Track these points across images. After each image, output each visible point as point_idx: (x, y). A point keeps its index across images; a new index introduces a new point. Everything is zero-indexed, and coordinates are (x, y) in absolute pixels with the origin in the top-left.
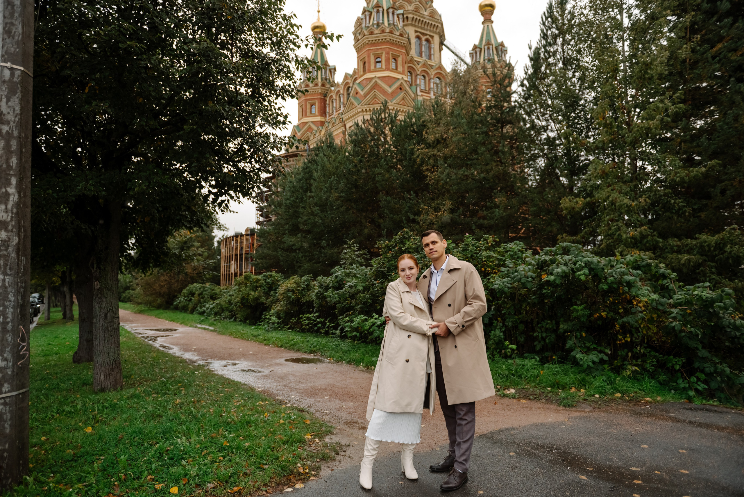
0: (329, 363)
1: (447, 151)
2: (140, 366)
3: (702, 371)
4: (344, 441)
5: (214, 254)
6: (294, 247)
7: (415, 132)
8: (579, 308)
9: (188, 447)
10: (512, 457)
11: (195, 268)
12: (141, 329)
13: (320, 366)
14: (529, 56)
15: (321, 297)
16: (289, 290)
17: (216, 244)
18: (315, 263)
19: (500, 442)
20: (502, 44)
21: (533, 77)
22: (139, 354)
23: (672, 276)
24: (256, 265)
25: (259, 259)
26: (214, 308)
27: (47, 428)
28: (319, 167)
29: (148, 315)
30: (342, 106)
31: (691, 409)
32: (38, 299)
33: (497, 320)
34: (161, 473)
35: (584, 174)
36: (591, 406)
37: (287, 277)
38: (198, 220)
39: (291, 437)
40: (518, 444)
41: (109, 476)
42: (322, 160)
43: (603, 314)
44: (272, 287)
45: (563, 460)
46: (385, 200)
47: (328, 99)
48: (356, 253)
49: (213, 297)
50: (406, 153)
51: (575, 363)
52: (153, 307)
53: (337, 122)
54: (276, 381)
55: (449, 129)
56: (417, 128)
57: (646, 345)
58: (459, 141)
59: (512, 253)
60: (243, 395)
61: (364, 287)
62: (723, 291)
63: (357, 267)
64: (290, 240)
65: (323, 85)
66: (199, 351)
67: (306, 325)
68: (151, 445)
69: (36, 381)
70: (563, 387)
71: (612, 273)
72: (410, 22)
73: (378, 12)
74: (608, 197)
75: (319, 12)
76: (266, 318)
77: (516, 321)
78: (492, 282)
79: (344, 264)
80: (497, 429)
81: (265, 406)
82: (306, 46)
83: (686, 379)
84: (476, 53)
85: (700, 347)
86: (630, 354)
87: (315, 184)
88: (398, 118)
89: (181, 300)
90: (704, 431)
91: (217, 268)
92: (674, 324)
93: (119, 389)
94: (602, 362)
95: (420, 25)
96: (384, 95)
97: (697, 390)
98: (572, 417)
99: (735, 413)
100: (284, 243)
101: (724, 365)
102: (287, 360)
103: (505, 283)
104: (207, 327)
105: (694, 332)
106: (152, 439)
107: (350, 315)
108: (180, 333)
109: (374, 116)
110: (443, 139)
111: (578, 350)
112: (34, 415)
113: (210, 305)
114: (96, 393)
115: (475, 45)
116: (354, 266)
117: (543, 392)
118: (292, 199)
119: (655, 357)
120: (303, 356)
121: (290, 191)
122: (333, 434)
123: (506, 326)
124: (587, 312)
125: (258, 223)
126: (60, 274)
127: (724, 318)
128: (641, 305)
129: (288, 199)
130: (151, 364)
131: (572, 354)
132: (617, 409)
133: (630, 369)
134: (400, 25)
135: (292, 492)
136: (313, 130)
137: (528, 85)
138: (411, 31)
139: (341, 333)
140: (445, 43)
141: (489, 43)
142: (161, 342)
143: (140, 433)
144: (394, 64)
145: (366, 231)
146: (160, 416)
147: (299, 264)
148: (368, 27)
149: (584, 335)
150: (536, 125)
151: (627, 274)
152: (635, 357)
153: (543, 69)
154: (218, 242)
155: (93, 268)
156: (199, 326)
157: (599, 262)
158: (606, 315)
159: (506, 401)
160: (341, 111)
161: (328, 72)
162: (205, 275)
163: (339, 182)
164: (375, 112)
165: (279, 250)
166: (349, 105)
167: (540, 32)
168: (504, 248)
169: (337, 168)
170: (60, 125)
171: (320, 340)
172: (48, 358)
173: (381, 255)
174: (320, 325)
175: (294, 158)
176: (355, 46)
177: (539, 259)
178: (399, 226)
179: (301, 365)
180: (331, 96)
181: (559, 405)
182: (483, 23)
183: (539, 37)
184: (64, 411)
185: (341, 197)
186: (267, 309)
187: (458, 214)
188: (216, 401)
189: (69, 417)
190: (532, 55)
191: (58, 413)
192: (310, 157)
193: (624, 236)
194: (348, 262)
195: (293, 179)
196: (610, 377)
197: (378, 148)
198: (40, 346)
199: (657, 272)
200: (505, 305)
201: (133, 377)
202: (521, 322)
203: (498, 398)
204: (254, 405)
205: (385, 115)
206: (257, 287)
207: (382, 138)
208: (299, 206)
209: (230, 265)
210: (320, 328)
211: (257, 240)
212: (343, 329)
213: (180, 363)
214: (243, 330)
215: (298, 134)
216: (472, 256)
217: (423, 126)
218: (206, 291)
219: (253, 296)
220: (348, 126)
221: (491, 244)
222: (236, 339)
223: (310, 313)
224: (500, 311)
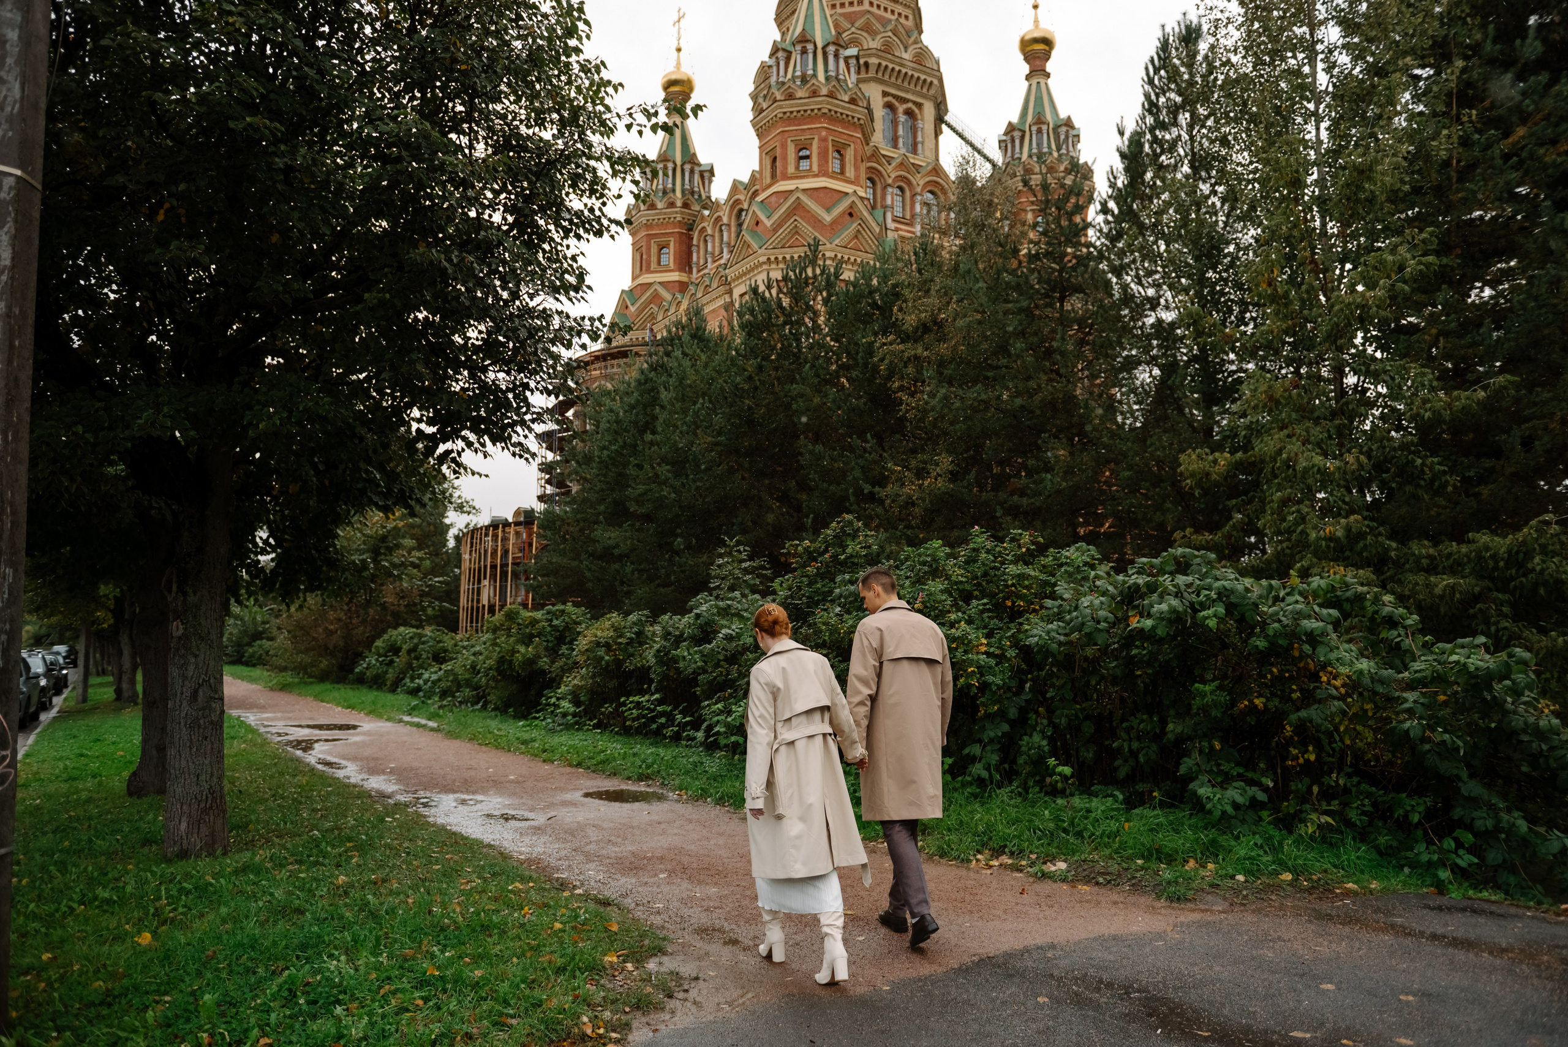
0: (678, 801)
1: (944, 348)
2: (270, 804)
3: (1469, 828)
4: (688, 969)
5: (448, 563)
6: (616, 552)
7: (878, 308)
8: (1207, 688)
9: (351, 977)
10: (1041, 1007)
11: (402, 595)
12: (282, 723)
13: (657, 807)
14: (1119, 150)
15: (665, 659)
16: (598, 644)
17: (451, 543)
18: (659, 586)
19: (1022, 974)
20: (1068, 123)
21: (1128, 194)
22: (272, 777)
23: (1409, 622)
24: (534, 589)
25: (542, 576)
26: (439, 680)
27: (57, 934)
28: (672, 381)
29: (300, 695)
30: (725, 250)
31: (1440, 908)
32: (65, 658)
33: (1035, 712)
34: (288, 1032)
35: (1234, 401)
36: (1225, 899)
37: (597, 614)
38: (401, 491)
39: (573, 958)
40: (1060, 979)
41: (176, 1036)
42: (680, 365)
43: (1257, 701)
44: (564, 636)
45: (1150, 1015)
46: (812, 452)
47: (696, 235)
48: (744, 565)
49: (440, 657)
50: (857, 353)
51: (1198, 806)
52: (311, 677)
53: (715, 285)
54: (558, 839)
55: (948, 303)
56: (882, 299)
57: (1350, 770)
58: (969, 327)
59: (1070, 569)
60: (483, 867)
62: (1510, 656)
63: (744, 595)
64: (608, 536)
65: (686, 205)
66: (400, 774)
67: (634, 720)
68: (274, 972)
69: (44, 834)
70: (1170, 860)
71: (1277, 613)
72: (871, 74)
73: (804, 52)
74: (1280, 452)
75: (679, 50)
76: (549, 705)
77: (1076, 715)
78: (1026, 631)
79: (718, 587)
80: (1019, 946)
81: (528, 892)
82: (629, 127)
83: (1434, 843)
84: (1013, 141)
85: (1464, 774)
86: (1315, 789)
87: (662, 416)
88: (841, 278)
89: (370, 663)
90: (1460, 955)
91: (451, 593)
92: (1407, 725)
93: (219, 852)
94: (1255, 804)
95: (893, 79)
96: (813, 228)
97: (1456, 869)
98: (1182, 923)
99: (1533, 918)
100: (595, 541)
101: (1516, 814)
102: (587, 795)
103: (1053, 634)
104: (424, 722)
105: (1449, 741)
106: (277, 959)
107: (725, 699)
108: (363, 734)
109: (791, 273)
110: (935, 323)
111: (1205, 778)
112: (32, 906)
113: (431, 674)
114: (169, 861)
115: (1010, 124)
116: (737, 593)
117: (1126, 870)
118: (613, 448)
119: (1369, 795)
120: (624, 787)
121: (608, 430)
122: (665, 953)
123: (1055, 727)
124: (1223, 697)
125: (541, 498)
126: (111, 604)
127: (1515, 712)
128: (1338, 683)
129: (604, 448)
130: (294, 800)
131: (1191, 786)
132: (1282, 907)
133: (1315, 821)
134: (852, 80)
136: (662, 299)
137: (1116, 211)
138: (874, 93)
139: (707, 737)
140: (947, 118)
141: (1040, 120)
142: (320, 753)
143: (253, 948)
144: (837, 162)
145: (770, 518)
146: (300, 912)
147: (626, 588)
148: (783, 83)
149: (1218, 746)
150: (1133, 296)
151: (1309, 617)
152: (1327, 795)
153: (1148, 176)
154: (457, 538)
155: (170, 592)
156: (407, 719)
157: (1247, 590)
158: (1264, 705)
159: (1047, 887)
160: (723, 261)
161: (697, 177)
162: (424, 609)
163: (711, 413)
164: (791, 264)
165: (584, 556)
166: (740, 249)
167: (1142, 98)
168: (1055, 559)
169: (710, 382)
170: (114, 287)
171: (662, 751)
172: (75, 784)
173: (795, 570)
174: (663, 720)
175: (622, 361)
176: (754, 124)
177: (1125, 582)
178: (838, 507)
179: (617, 805)
180: (703, 229)
181: (1159, 897)
182: (1028, 78)
183: (1139, 110)
184: (96, 898)
185: (717, 444)
186: (553, 683)
187: (965, 483)
188: (424, 880)
189: (105, 911)
190: (1124, 148)
191: (84, 904)
192: (654, 359)
193: (1313, 535)
194: (726, 585)
195: (617, 405)
196: (1271, 837)
197: (798, 340)
198: (60, 759)
199: (1376, 612)
200: (1053, 680)
201: (251, 827)
202: (1087, 718)
203: (1031, 880)
204: (503, 889)
205: (814, 271)
206: (531, 636)
207: (807, 320)
208: (629, 462)
209: (479, 589)
210: (663, 726)
211: (539, 535)
212: (710, 728)
213: (358, 798)
214: (499, 730)
215: (632, 309)
216: (985, 574)
217: (895, 294)
218: (424, 643)
219: (523, 655)
220: (737, 292)
221: (1028, 549)
222: (484, 748)
223: (642, 693)
224: (1044, 694)
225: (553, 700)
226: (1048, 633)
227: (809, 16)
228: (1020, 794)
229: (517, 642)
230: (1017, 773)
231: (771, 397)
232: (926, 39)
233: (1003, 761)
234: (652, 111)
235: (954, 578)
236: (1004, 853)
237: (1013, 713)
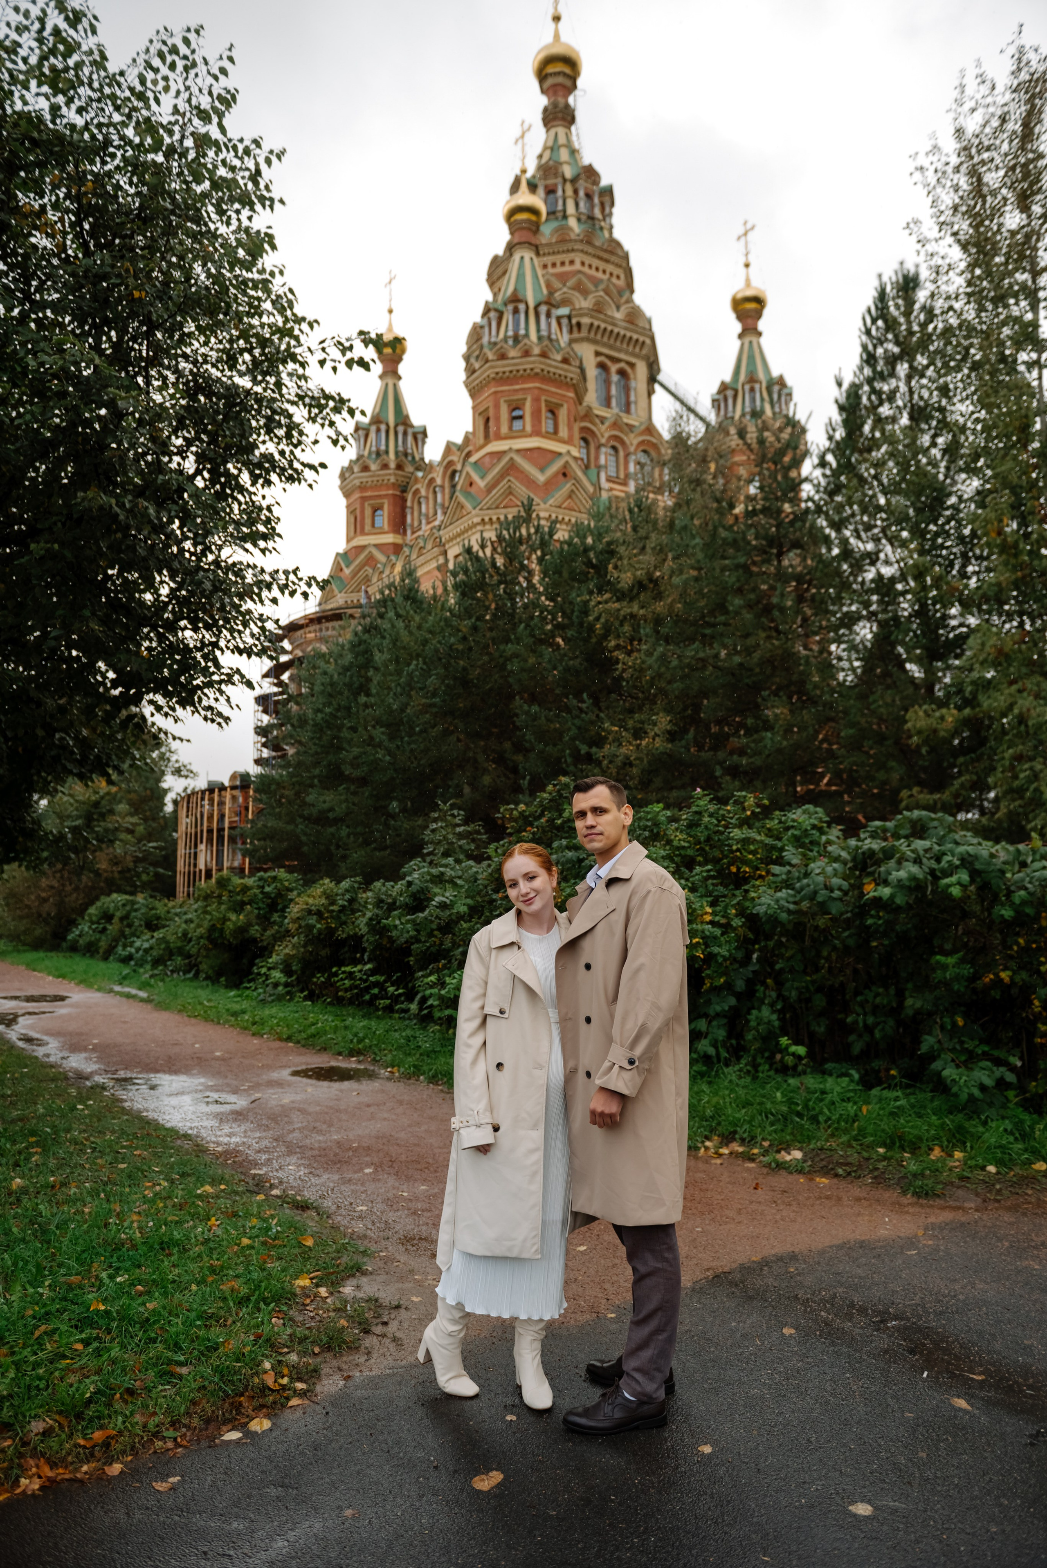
0: (389, 1079)
1: (660, 607)
4: (387, 1294)
5: (165, 827)
6: (332, 815)
7: (593, 566)
8: (950, 960)
10: (788, 1340)
11: (115, 861)
13: (367, 1086)
14: (837, 401)
15: (378, 927)
16: (310, 912)
17: (169, 807)
18: (374, 849)
19: (763, 1295)
20: (781, 382)
21: (847, 447)
24: (251, 853)
25: (259, 840)
26: (151, 948)
28: (386, 642)
29: (12, 963)
30: (439, 512)
33: (763, 983)
35: (957, 657)
36: (978, 1194)
37: (308, 883)
39: (259, 1284)
40: (806, 1302)
42: (393, 626)
43: (1004, 974)
44: (277, 903)
45: (913, 1351)
46: (527, 713)
47: (409, 497)
48: (458, 830)
49: (152, 925)
50: (573, 611)
51: (941, 1087)
52: (24, 944)
53: (429, 547)
54: (260, 1126)
55: (665, 560)
56: (597, 557)
58: (686, 583)
59: (797, 833)
60: (173, 1165)
61: (471, 908)
63: (458, 861)
64: (323, 799)
65: (399, 467)
67: (346, 990)
70: (914, 1147)
71: (1023, 880)
72: (584, 333)
73: (516, 311)
74: (1011, 707)
75: (391, 311)
76: (259, 974)
77: (807, 987)
78: (753, 899)
79: (432, 852)
80: (757, 1256)
81: (218, 1196)
82: (322, 363)
84: (726, 399)
87: (376, 678)
88: (556, 537)
89: (83, 930)
91: (168, 858)
94: (1003, 1085)
95: (605, 339)
96: (528, 488)
98: (934, 1225)
100: (310, 804)
102: (296, 1073)
103: (783, 903)
104: (134, 991)
107: (438, 971)
108: (71, 1005)
109: (505, 532)
110: (651, 580)
111: (949, 1056)
113: (143, 942)
115: (723, 383)
116: (450, 860)
117: (868, 1159)
118: (327, 710)
120: (334, 1063)
121: (323, 692)
122: (364, 1272)
123: (785, 999)
124: (967, 970)
125: (258, 762)
129: (319, 710)
131: (934, 1066)
132: (1040, 1203)
134: (564, 339)
135: (238, 1442)
136: (377, 562)
137: (834, 465)
138: (587, 353)
139: (421, 1009)
140: (660, 377)
141: (752, 379)
142: (24, 1027)
144: (551, 422)
145: (487, 780)
147: (341, 852)
148: (495, 344)
149: (960, 1022)
150: (852, 551)
153: (867, 428)
154: (175, 802)
156: (117, 988)
157: (992, 856)
158: (1011, 978)
159: (782, 1180)
160: (437, 523)
161: (410, 439)
162: (138, 875)
163: (426, 674)
164: (505, 524)
165: (299, 820)
166: (454, 511)
167: (859, 349)
168: (780, 822)
169: (425, 642)
171: (374, 1023)
173: (509, 835)
174: (376, 991)
175: (336, 624)
176: (467, 384)
177: (857, 848)
178: (556, 770)
179: (324, 1085)
180: (417, 491)
181: (904, 1192)
182: (740, 336)
183: (857, 361)
185: (433, 705)
186: (265, 951)
187: (683, 742)
190: (842, 400)
192: (368, 620)
194: (440, 850)
195: (331, 668)
196: (1022, 1121)
197: (513, 600)
200: (783, 951)
202: (819, 990)
203: (765, 1170)
204: (190, 1193)
205: (528, 529)
206: (243, 904)
207: (521, 579)
208: (343, 725)
209: (196, 854)
210: (375, 997)
211: (255, 800)
212: (424, 999)
213: (53, 1080)
214: (209, 1000)
215: (347, 571)
216: (708, 839)
217: (610, 552)
218: (136, 910)
219: (234, 923)
220: (451, 554)
221: (753, 812)
222: (193, 1020)
223: (355, 962)
224: (772, 965)
225: (264, 970)
226: (777, 901)
227: (521, 276)
228: (748, 1072)
229: (229, 909)
230: (744, 1049)
231: (486, 658)
232: (638, 298)
233: (729, 1036)
234: (347, 344)
235: (675, 843)
236: (733, 1140)
237: (740, 985)
